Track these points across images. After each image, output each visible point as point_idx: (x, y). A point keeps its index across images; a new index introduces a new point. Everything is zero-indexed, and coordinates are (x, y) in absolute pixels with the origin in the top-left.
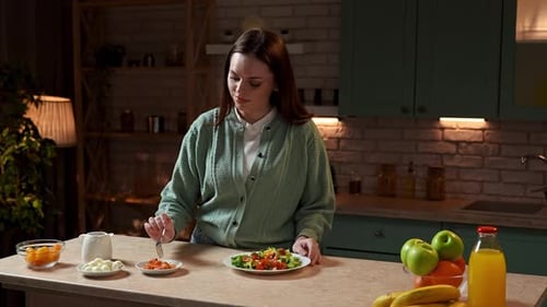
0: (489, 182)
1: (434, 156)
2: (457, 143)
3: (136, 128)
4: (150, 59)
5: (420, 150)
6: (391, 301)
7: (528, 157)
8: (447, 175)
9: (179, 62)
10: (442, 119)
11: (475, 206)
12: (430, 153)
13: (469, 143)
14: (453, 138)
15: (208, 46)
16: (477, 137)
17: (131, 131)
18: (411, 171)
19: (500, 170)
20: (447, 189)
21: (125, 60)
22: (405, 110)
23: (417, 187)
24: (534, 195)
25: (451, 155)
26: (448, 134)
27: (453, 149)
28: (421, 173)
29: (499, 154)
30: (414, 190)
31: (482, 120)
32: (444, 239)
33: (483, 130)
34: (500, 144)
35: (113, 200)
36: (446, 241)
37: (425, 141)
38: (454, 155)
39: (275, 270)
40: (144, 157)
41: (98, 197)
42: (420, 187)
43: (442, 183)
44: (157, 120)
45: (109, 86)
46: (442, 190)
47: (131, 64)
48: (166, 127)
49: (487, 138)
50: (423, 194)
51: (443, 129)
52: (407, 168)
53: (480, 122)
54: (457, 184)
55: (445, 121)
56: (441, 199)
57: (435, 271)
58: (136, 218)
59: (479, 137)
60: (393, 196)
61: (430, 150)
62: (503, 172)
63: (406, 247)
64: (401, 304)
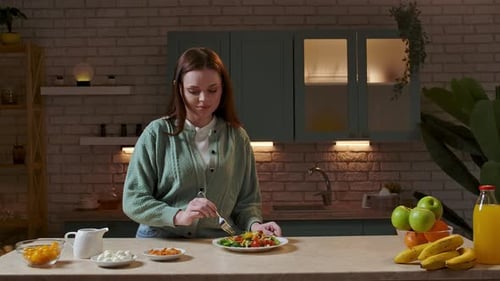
0: (277, 191)
13: (261, 163)
15: (42, 88)
19: (285, 182)
29: (284, 170)
31: (271, 143)
33: (271, 152)
34: (284, 163)
39: (268, 246)
49: (274, 158)
59: (268, 158)
62: (287, 184)
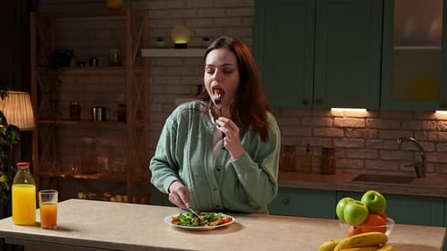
0: (370, 159)
1: (326, 139)
2: (344, 128)
3: (82, 117)
4: (94, 60)
5: (316, 134)
6: (334, 246)
7: (402, 139)
8: (337, 154)
9: (120, 63)
10: (333, 109)
11: (360, 178)
12: (323, 137)
13: (354, 128)
14: (342, 125)
15: (143, 51)
16: (360, 123)
17: (78, 119)
18: (308, 151)
19: (379, 150)
20: (337, 166)
21: (73, 61)
22: (305, 102)
23: (314, 164)
24: (406, 169)
25: (340, 138)
26: (337, 121)
27: (341, 133)
28: (316, 153)
29: (378, 137)
30: (311, 167)
31: (365, 110)
32: (372, 197)
33: (365, 118)
34: (379, 129)
35: (63, 176)
36: (373, 199)
37: (318, 127)
38: (342, 138)
40: (88, 140)
41: (51, 174)
42: (316, 164)
43: (333, 161)
44: (100, 110)
45: (60, 82)
46: (333, 166)
47: (78, 64)
48: (107, 116)
49: (368, 124)
50: (318, 170)
51: (333, 117)
52: (305, 149)
53: (362, 112)
54: (345, 161)
55: (335, 111)
56: (333, 173)
57: (366, 222)
58: (81, 191)
59: (362, 123)
60: (294, 171)
61: (323, 134)
62: (381, 152)
63: (341, 204)
64: (344, 247)
